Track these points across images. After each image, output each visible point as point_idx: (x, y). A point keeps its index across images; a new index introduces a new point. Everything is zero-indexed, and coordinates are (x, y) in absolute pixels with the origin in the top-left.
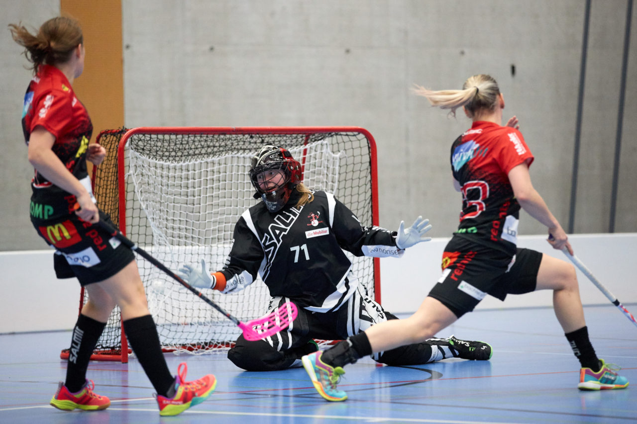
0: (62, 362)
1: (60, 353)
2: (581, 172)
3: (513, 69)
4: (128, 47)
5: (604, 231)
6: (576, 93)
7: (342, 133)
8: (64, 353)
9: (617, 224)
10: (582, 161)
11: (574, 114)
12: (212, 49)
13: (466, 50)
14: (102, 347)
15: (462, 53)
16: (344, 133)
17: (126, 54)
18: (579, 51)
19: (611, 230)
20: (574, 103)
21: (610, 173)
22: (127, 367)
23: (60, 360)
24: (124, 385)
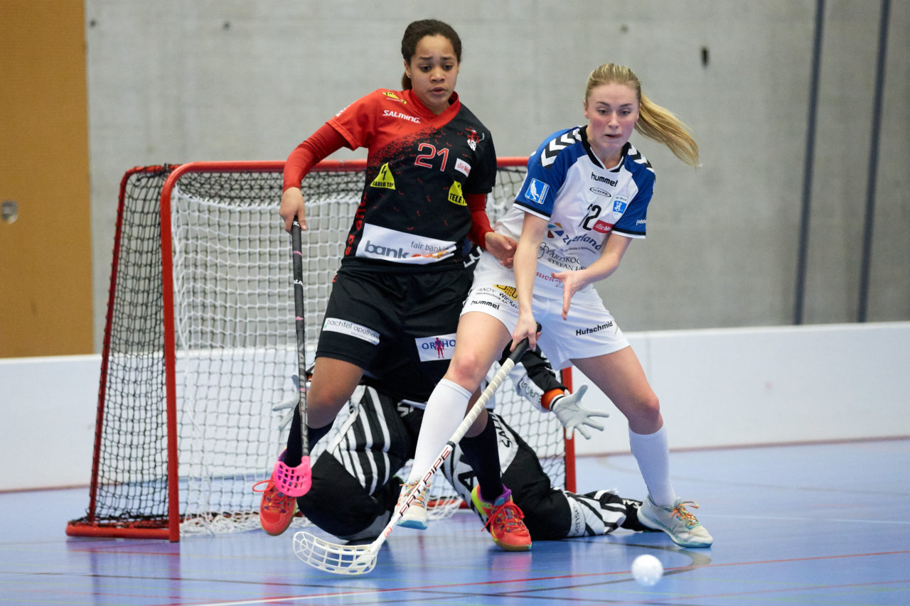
0: (68, 542)
1: (64, 526)
2: (814, 222)
3: (705, 55)
4: (93, 24)
5: (850, 320)
6: (805, 93)
7: (509, 168)
8: (71, 525)
9: (870, 308)
10: (815, 204)
11: (803, 126)
12: (227, 26)
13: (631, 25)
14: (131, 517)
15: (624, 29)
16: (513, 168)
17: (91, 35)
18: (811, 26)
19: (862, 317)
20: (804, 108)
21: (859, 223)
22: (178, 548)
23: (66, 537)
24: (174, 577)
